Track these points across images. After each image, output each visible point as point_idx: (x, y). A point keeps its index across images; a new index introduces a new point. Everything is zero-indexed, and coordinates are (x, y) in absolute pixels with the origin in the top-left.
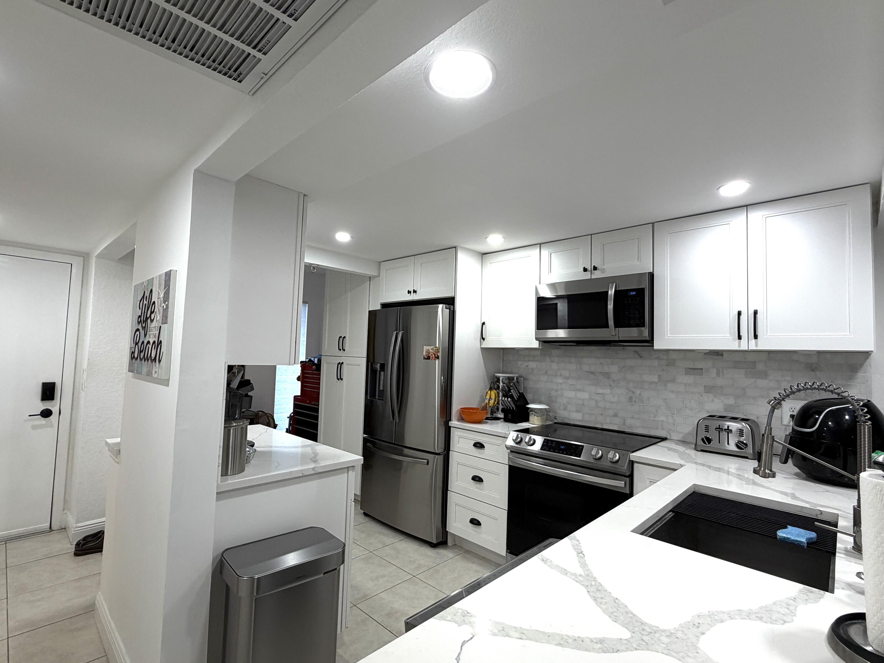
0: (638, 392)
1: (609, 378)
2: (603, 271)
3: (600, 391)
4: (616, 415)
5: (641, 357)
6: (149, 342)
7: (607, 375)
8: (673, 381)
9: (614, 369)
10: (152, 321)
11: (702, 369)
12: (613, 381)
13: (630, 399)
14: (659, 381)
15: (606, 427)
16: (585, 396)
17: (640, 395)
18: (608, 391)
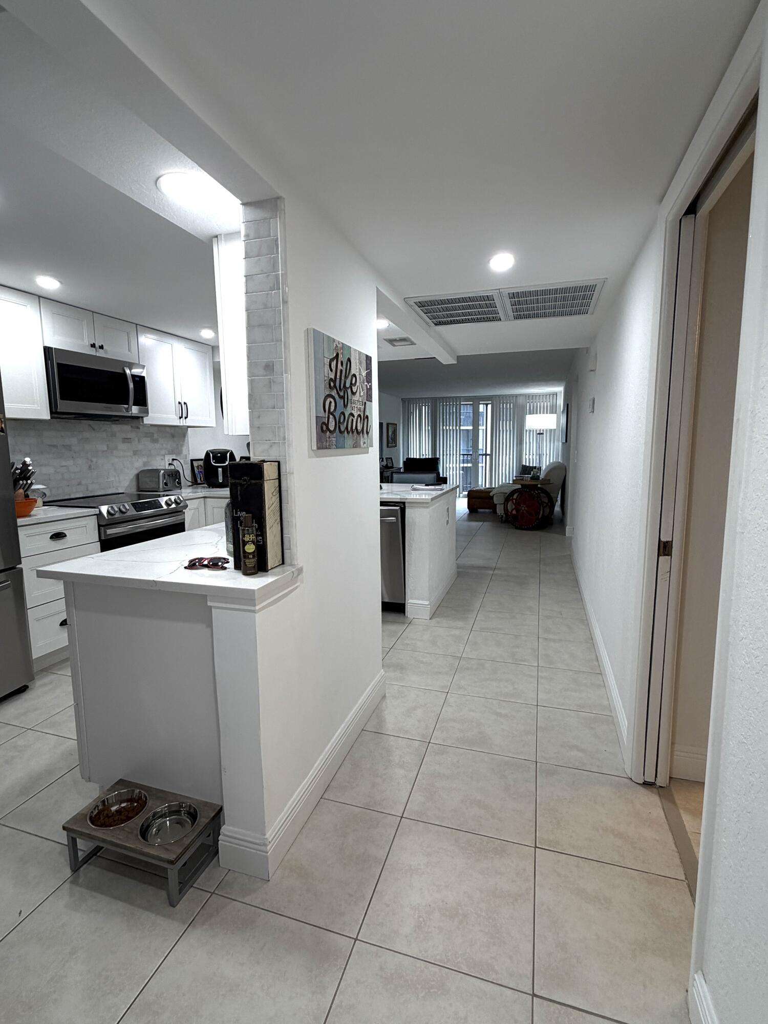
0: (94, 460)
1: (70, 450)
2: (106, 352)
3: (64, 463)
4: (79, 484)
5: (94, 430)
6: (352, 415)
7: (68, 447)
8: (116, 448)
9: (74, 441)
10: (353, 393)
11: (131, 439)
12: (75, 452)
13: (90, 467)
14: (108, 449)
15: (73, 496)
16: (51, 470)
17: (96, 463)
18: (70, 462)
